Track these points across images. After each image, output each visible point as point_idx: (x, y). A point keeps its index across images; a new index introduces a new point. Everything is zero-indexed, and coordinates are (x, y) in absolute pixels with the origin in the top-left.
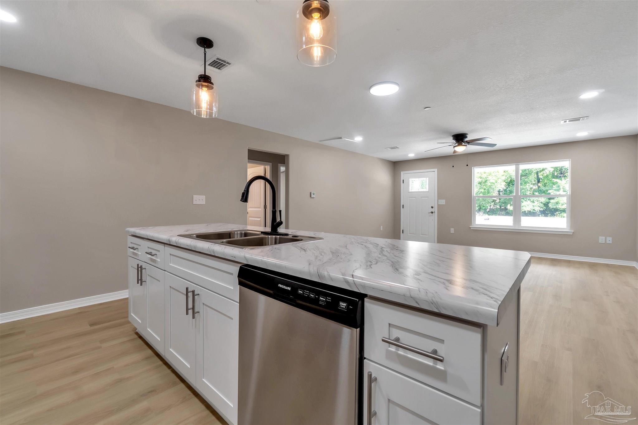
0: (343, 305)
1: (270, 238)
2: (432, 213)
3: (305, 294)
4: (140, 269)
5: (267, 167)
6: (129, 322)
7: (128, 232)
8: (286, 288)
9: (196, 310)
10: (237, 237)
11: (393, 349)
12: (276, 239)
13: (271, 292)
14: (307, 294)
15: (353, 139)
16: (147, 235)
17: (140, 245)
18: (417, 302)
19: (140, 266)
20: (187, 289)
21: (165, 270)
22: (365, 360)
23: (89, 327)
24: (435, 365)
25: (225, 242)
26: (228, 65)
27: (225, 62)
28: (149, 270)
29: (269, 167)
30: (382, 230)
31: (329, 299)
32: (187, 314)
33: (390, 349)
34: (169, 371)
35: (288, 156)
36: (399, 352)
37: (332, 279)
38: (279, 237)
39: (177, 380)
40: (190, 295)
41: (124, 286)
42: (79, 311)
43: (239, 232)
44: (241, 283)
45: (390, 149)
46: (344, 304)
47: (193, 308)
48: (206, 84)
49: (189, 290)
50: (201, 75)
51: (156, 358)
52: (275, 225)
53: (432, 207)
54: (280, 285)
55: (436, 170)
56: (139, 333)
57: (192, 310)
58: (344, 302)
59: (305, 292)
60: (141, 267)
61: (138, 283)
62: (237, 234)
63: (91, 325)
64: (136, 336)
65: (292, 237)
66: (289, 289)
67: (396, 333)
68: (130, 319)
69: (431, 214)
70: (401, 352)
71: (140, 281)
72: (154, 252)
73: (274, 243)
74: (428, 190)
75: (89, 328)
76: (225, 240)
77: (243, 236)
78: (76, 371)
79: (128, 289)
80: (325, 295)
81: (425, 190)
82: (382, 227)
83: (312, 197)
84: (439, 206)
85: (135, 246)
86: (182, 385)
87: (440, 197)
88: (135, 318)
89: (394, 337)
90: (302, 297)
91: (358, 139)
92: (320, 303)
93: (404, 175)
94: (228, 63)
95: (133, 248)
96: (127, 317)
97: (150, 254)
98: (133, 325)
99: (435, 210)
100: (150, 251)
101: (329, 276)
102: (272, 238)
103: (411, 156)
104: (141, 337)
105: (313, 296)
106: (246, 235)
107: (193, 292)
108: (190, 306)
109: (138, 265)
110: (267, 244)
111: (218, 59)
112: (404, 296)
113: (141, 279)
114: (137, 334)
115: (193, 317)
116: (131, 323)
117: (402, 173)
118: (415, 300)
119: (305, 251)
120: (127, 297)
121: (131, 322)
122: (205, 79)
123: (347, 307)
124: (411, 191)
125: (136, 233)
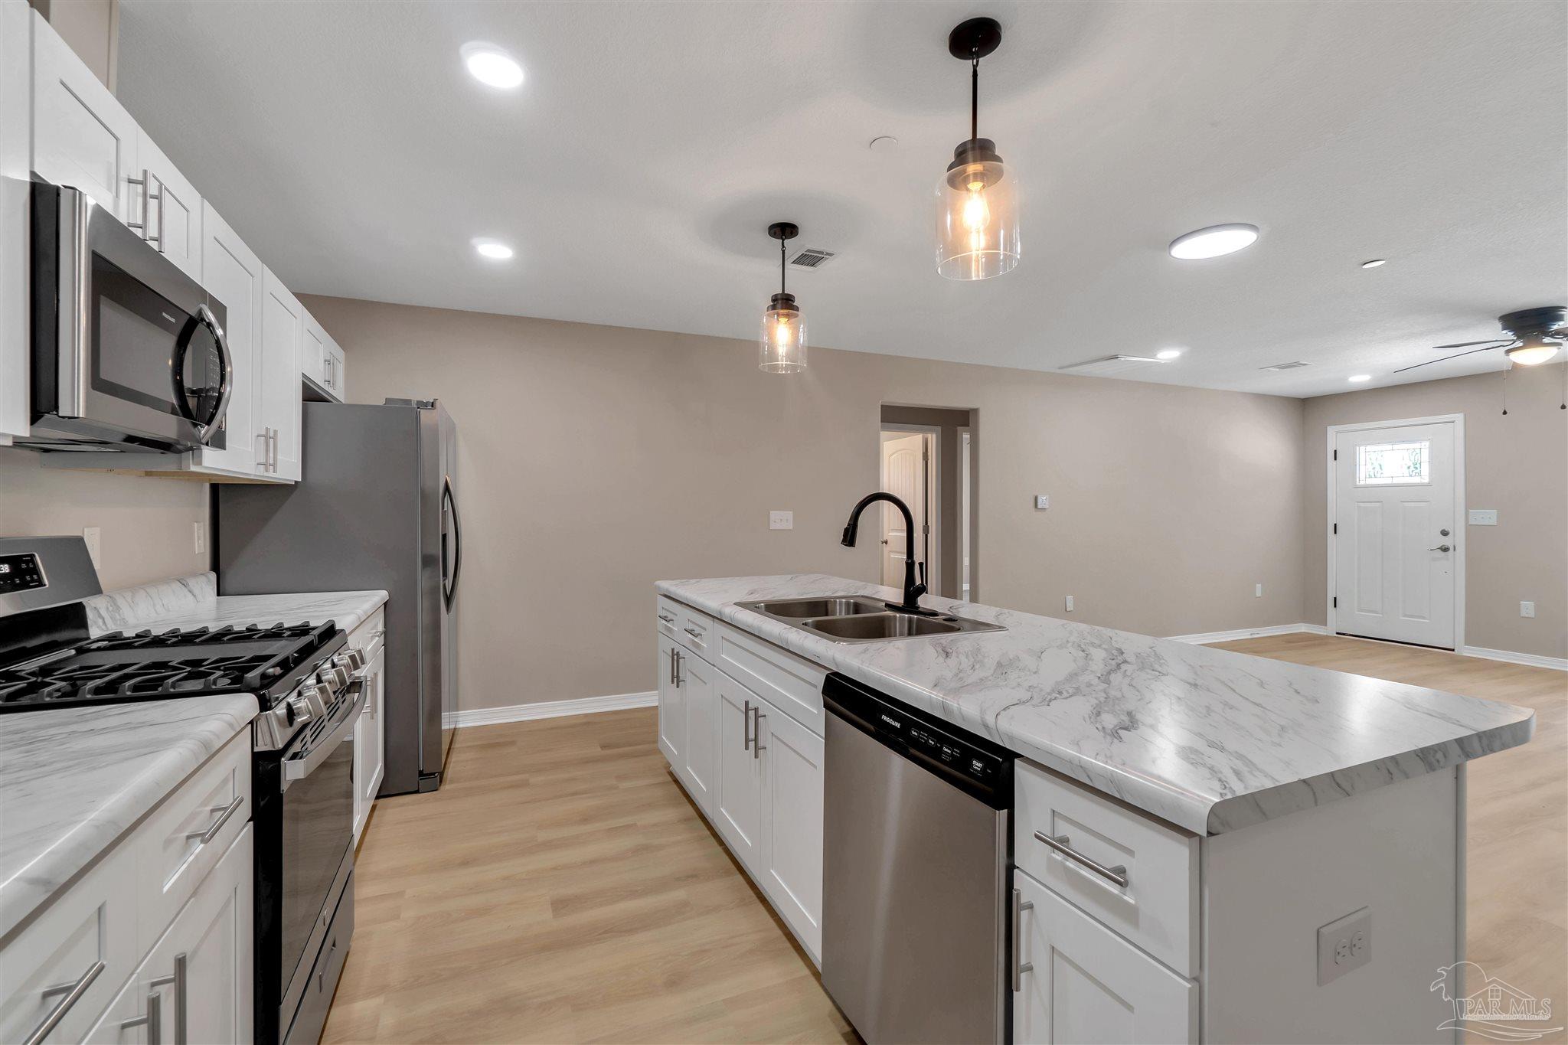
0: (977, 765)
1: (898, 619)
2: (1445, 549)
3: (922, 738)
4: (676, 657)
5: (929, 436)
6: (658, 752)
7: (658, 588)
8: (893, 723)
9: (760, 744)
10: (840, 613)
11: (1058, 856)
12: (910, 620)
13: (872, 727)
14: (924, 739)
15: (1154, 356)
16: (687, 599)
17: (676, 615)
18: (1088, 776)
19: (675, 652)
20: (747, 703)
21: (713, 665)
22: (1016, 871)
23: (600, 749)
24: (1121, 895)
25: (810, 624)
26: (827, 257)
27: (822, 253)
28: (689, 663)
29: (934, 436)
30: (1259, 594)
31: (957, 752)
32: (747, 748)
33: (1054, 855)
34: (719, 849)
35: (975, 411)
36: (1067, 863)
37: (963, 718)
38: (918, 619)
39: (732, 866)
40: (752, 713)
41: (651, 685)
42: (584, 720)
43: (844, 600)
44: (827, 706)
45: (1278, 370)
46: (980, 765)
47: (756, 740)
48: (786, 311)
49: (750, 706)
50: (776, 295)
51: (700, 822)
52: (913, 591)
53: (1445, 533)
54: (884, 717)
55: (1459, 418)
56: (674, 773)
57: (754, 742)
58: (979, 760)
59: (922, 735)
60: (678, 654)
61: (673, 682)
62: (841, 603)
63: (603, 747)
64: (670, 779)
65: (944, 620)
66: (898, 725)
67: (1064, 829)
68: (660, 745)
69: (1443, 554)
70: (1071, 864)
71: (676, 679)
72: (697, 630)
73: (906, 632)
74: (1426, 480)
75: (597, 751)
76: (810, 620)
77: (851, 612)
78: (585, 819)
79: (657, 689)
80: (952, 744)
81: (1416, 480)
82: (1259, 586)
83: (1039, 507)
84: (1471, 530)
85: (670, 616)
86: (739, 878)
87: (1473, 499)
88: (668, 744)
89: (1059, 834)
90: (915, 743)
91: (1168, 355)
92: (944, 757)
93: (1336, 436)
94: (828, 254)
95: (665, 618)
96: (656, 742)
97: (690, 632)
98: (665, 758)
99: (1458, 538)
100: (690, 627)
101: (960, 710)
102: (902, 619)
103: (1360, 379)
104: (676, 781)
105: (933, 743)
106: (857, 608)
107: (756, 710)
108: (752, 736)
109: (673, 650)
110: (893, 634)
111: (808, 251)
112: (1070, 762)
113: (678, 677)
114: (671, 774)
115: (756, 756)
116: (660, 753)
117: (1331, 431)
118: (1086, 773)
119: (947, 656)
120: (657, 704)
121: (663, 752)
122: (784, 302)
123: (983, 769)
124: (1362, 483)
125: (670, 592)
